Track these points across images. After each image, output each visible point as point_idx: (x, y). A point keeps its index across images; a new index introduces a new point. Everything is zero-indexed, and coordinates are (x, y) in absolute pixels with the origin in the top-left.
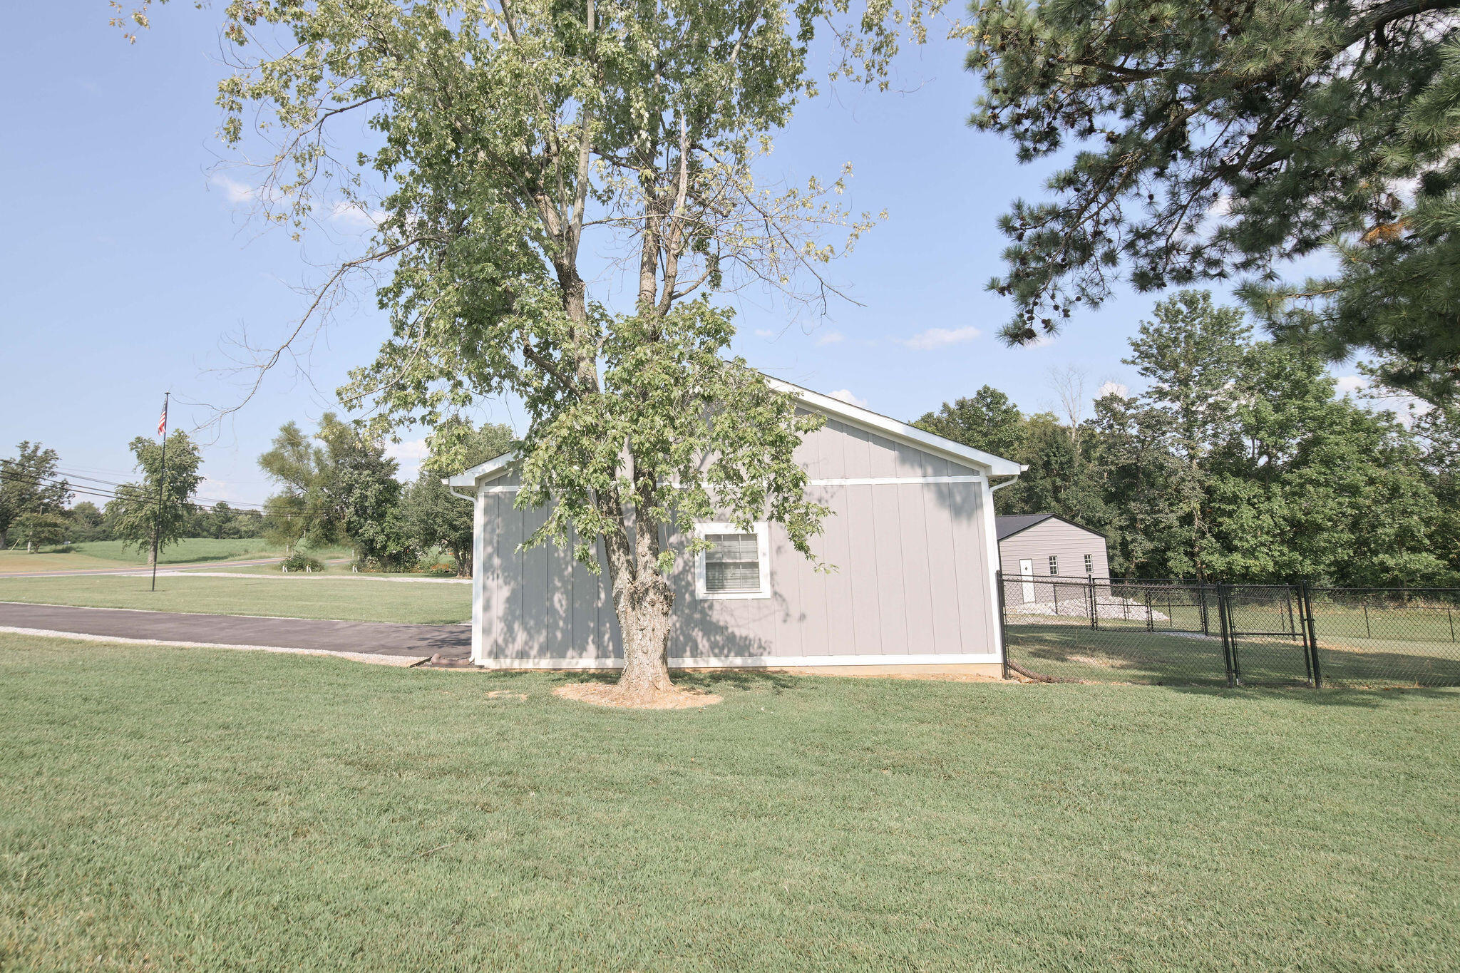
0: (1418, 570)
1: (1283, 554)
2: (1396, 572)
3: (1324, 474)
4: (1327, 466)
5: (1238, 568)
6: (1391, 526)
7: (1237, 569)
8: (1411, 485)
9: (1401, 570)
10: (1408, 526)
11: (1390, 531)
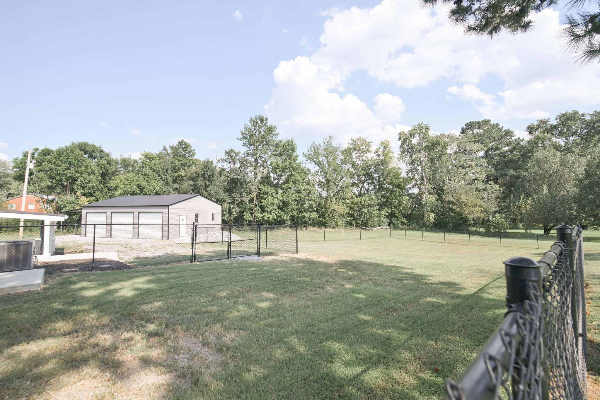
0: (311, 218)
1: (279, 213)
2: (307, 219)
3: (293, 186)
4: (294, 183)
7: (265, 218)
10: (311, 204)
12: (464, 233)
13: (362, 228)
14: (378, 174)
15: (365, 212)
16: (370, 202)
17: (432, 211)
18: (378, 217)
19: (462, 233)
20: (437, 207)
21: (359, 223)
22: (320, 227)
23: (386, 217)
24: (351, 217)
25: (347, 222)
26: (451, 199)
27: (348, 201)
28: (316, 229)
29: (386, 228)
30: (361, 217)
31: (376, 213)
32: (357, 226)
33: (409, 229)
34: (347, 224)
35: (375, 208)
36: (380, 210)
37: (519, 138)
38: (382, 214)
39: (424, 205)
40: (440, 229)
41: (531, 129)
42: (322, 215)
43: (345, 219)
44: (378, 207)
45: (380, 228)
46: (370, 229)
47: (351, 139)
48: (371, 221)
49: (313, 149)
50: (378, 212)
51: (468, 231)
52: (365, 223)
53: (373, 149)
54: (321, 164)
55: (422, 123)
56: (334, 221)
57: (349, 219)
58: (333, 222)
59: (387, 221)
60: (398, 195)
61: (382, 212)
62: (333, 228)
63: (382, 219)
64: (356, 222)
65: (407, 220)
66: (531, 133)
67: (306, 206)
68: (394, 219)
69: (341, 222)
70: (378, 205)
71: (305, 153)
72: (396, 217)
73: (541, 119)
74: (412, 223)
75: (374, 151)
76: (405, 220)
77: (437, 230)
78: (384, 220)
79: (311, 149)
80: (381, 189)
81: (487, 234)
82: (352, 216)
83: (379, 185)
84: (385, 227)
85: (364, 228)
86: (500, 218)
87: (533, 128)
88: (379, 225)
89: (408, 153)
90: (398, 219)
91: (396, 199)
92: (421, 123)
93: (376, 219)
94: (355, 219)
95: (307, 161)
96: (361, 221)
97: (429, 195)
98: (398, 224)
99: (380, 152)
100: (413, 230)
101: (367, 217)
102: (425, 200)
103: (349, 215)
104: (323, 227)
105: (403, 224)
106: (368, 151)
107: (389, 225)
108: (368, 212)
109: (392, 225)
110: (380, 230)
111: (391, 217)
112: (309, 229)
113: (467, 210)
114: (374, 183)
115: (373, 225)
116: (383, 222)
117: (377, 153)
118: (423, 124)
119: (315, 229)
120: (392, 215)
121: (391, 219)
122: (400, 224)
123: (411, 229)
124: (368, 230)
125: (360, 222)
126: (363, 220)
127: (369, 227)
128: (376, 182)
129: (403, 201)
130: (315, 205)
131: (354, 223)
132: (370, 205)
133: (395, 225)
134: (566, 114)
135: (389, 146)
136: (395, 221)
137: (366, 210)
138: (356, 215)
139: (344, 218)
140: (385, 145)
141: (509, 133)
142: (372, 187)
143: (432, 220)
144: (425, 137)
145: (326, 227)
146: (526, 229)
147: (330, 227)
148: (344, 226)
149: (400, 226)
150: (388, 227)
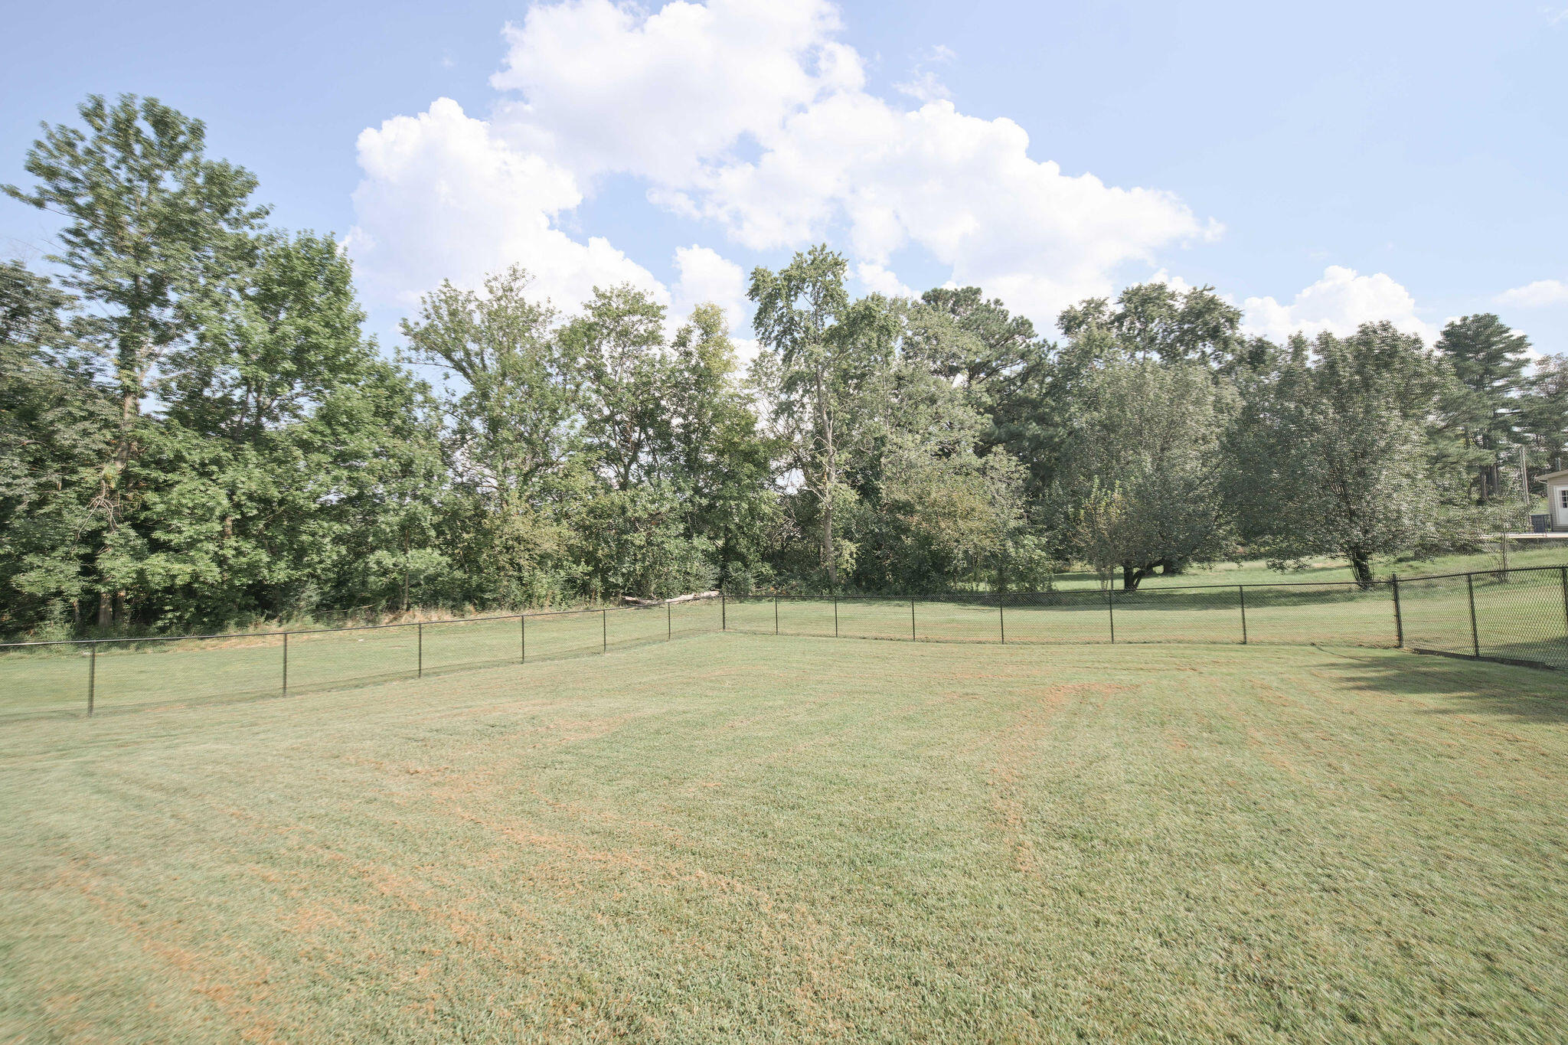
0: (419, 571)
1: (239, 552)
2: (395, 575)
3: (322, 433)
4: (329, 424)
5: (157, 579)
6: (396, 512)
7: (156, 581)
8: (426, 461)
9: (401, 572)
10: (415, 513)
11: (394, 519)
12: (939, 601)
13: (628, 602)
14: (685, 417)
15: (637, 542)
16: (653, 507)
17: (848, 535)
18: (684, 559)
19: (932, 600)
20: (862, 521)
21: (617, 585)
22: (456, 607)
23: (710, 557)
24: (587, 563)
25: (571, 581)
26: (901, 496)
27: (574, 506)
28: (440, 616)
29: (709, 598)
30: (621, 561)
31: (675, 546)
32: (606, 596)
33: (778, 597)
34: (573, 588)
35: (673, 532)
36: (687, 535)
37: (1045, 341)
38: (693, 548)
39: (827, 517)
40: (868, 589)
41: (1070, 322)
42: (468, 560)
43: (563, 573)
44: (682, 526)
45: (690, 597)
46: (654, 602)
47: (596, 289)
48: (659, 577)
49: (444, 312)
50: (682, 543)
51: (948, 592)
52: (638, 584)
53: (669, 332)
54: (472, 365)
55: (824, 246)
56: (520, 579)
57: (582, 569)
58: (514, 585)
59: (711, 572)
60: (748, 486)
61: (696, 541)
62: (514, 607)
63: (696, 566)
64: (604, 580)
65: (773, 567)
66: (1068, 330)
67: (389, 522)
68: (734, 566)
69: (544, 582)
70: (683, 519)
71: (411, 324)
72: (742, 558)
73: (1088, 298)
74: (790, 577)
75: (674, 339)
76: (767, 569)
77: (862, 593)
78: (703, 571)
79: (436, 309)
80: (693, 465)
81: (1000, 599)
82: (591, 558)
83: (688, 455)
84: (706, 594)
85: (635, 602)
86: (1033, 548)
87: (1075, 318)
88: (687, 589)
89: (778, 346)
90: (746, 566)
91: (740, 498)
92: (819, 249)
93: (674, 567)
94: (601, 571)
95: (417, 349)
96: (623, 575)
97: (840, 485)
98: (746, 580)
99: (692, 346)
100: (793, 599)
101: (643, 561)
102: (828, 499)
103: (577, 555)
104: (469, 607)
105: (762, 580)
106: (653, 338)
107: (718, 586)
108: (649, 543)
109: (730, 588)
110: (688, 605)
111: (727, 560)
112: (405, 618)
113: (947, 530)
114: (670, 447)
115: (664, 590)
116: (698, 577)
117: (682, 349)
118: (827, 251)
119: (434, 615)
120: (728, 554)
121: (724, 567)
122: (753, 580)
123: (788, 597)
124: (647, 607)
125: (620, 581)
126: (630, 573)
127: (650, 598)
128: (679, 447)
129: (763, 506)
130: (428, 518)
131: (597, 583)
132: (655, 518)
133: (738, 584)
134: (1139, 289)
135: (723, 326)
136: (737, 570)
137: (639, 538)
138: (606, 556)
139: (562, 567)
140: (708, 322)
141: (1023, 326)
142: (662, 460)
143: (848, 562)
144: (830, 296)
145: (483, 605)
146: (1102, 578)
147: (499, 602)
148: (558, 598)
149: (754, 589)
150: (714, 594)
